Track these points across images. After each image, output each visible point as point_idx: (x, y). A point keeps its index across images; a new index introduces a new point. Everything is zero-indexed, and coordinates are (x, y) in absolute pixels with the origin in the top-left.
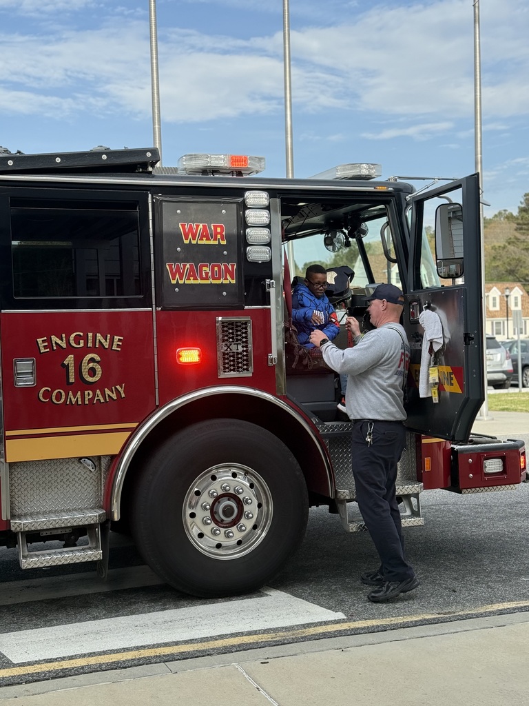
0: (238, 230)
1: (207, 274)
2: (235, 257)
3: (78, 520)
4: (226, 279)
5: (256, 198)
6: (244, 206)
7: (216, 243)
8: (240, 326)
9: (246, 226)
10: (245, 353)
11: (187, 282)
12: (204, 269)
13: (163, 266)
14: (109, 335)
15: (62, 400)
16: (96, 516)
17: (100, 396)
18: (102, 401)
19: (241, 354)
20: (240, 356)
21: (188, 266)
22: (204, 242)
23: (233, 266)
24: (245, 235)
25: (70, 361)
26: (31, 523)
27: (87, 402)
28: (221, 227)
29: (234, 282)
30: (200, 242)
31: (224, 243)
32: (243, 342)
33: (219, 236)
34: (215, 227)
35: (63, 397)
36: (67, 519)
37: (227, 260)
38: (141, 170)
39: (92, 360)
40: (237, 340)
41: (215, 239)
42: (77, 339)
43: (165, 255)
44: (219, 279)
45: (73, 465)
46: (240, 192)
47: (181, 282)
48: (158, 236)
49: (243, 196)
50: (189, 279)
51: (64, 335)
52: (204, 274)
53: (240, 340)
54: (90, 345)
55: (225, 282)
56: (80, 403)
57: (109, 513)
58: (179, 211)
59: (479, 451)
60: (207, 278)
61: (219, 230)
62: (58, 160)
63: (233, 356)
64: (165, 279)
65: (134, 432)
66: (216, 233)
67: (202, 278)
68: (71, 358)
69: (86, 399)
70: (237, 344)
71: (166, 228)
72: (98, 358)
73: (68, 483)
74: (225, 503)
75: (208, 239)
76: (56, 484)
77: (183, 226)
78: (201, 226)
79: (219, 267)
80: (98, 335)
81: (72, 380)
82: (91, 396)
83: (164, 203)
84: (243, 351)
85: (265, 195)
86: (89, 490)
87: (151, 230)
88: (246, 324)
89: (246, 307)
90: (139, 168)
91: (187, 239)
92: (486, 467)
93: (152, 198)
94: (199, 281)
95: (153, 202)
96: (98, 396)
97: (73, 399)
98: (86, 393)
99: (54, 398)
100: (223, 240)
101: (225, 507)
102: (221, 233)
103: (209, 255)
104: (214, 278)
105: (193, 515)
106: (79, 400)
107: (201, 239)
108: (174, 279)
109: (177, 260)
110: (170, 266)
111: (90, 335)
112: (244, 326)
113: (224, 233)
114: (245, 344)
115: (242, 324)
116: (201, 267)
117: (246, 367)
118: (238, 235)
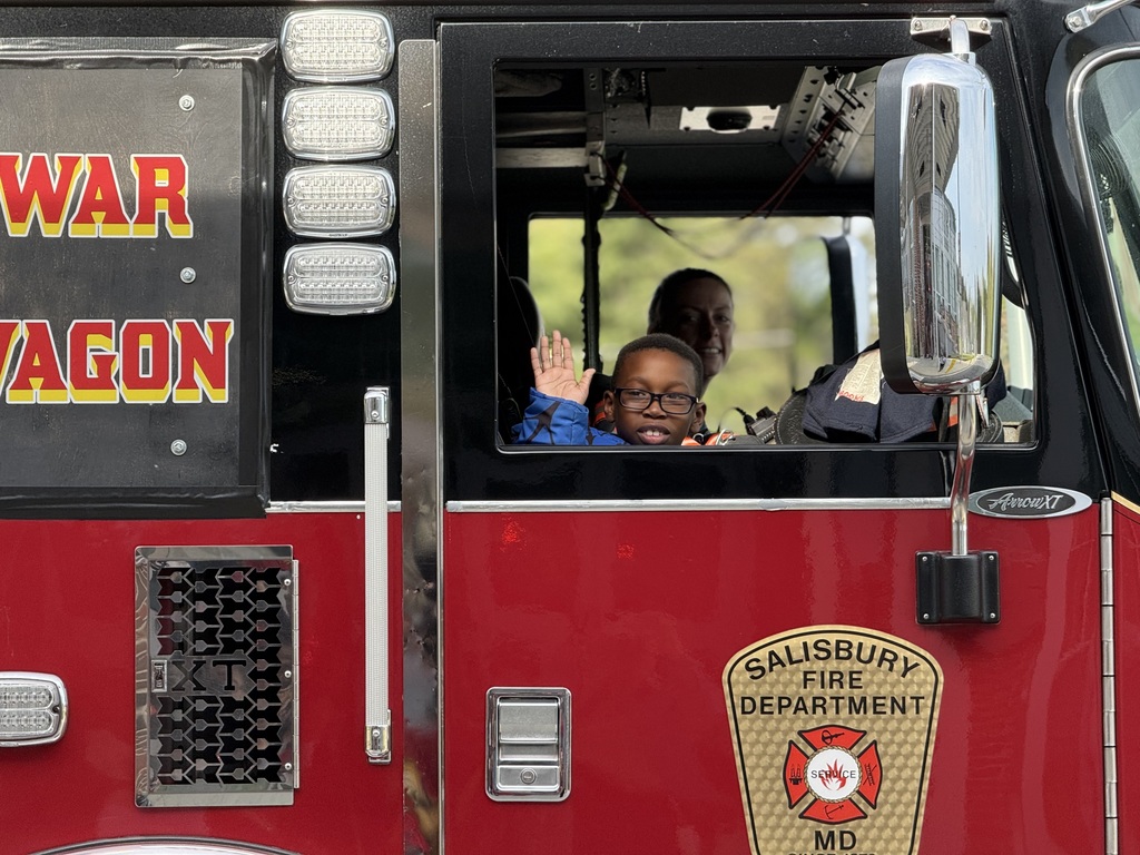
0: (245, 175)
1: (104, 362)
2: (233, 294)
4: (189, 383)
5: (334, 40)
6: (275, 77)
7: (151, 232)
8: (245, 587)
9: (285, 159)
10: (263, 705)
11: (15, 396)
12: (94, 342)
19: (245, 704)
20: (239, 715)
21: (22, 330)
22: (99, 229)
23: (219, 331)
24: (278, 202)
28: (175, 168)
29: (221, 396)
30: (78, 232)
31: (184, 232)
32: (256, 656)
33: (162, 206)
34: (147, 167)
37: (197, 303)
40: (230, 646)
41: (146, 217)
44: (158, 382)
46: (262, 17)
49: (273, 31)
50: (23, 384)
52: (91, 365)
53: (245, 646)
55: (184, 397)
60: (104, 382)
61: (162, 179)
63: (209, 715)
66: (151, 194)
67: (81, 382)
70: (230, 664)
75: (114, 217)
77: (7, 165)
78: (84, 166)
79: (160, 336)
84: (255, 695)
85: (374, 24)
88: (271, 574)
89: (276, 507)
91: (19, 218)
94: (70, 395)
100: (178, 218)
102: (171, 193)
103: (117, 281)
104: (133, 382)
107: (85, 218)
113: (185, 193)
114: (263, 665)
115: (255, 577)
116: (81, 335)
117: (264, 764)
118: (250, 201)
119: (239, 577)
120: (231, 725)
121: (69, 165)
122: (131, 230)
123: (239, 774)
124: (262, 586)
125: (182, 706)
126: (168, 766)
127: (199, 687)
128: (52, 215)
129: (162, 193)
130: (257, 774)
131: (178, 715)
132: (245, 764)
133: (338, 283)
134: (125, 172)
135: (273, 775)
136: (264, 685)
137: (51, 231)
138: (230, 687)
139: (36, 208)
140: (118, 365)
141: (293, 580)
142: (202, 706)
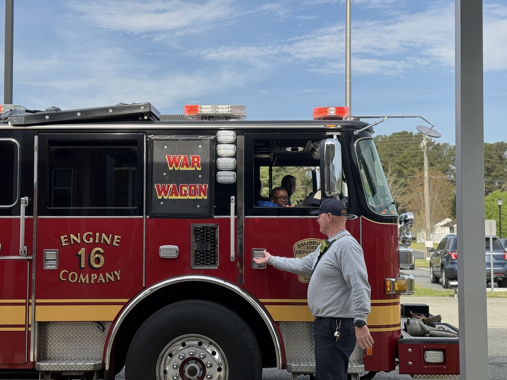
0: (210, 159)
1: (185, 192)
2: (208, 180)
4: (200, 195)
5: (226, 136)
6: (216, 142)
7: (194, 169)
8: (210, 231)
9: (217, 156)
10: (213, 251)
12: (184, 188)
13: (152, 186)
14: (111, 235)
15: (75, 280)
16: (92, 365)
18: (104, 282)
19: (210, 251)
20: (208, 253)
21: (171, 186)
22: (185, 168)
23: (205, 186)
24: (216, 164)
25: (82, 252)
26: (46, 366)
28: (198, 158)
29: (206, 198)
30: (181, 169)
33: (196, 164)
34: (193, 158)
36: (71, 365)
37: (202, 181)
38: (140, 119)
39: (98, 252)
40: (207, 241)
41: (193, 166)
42: (88, 238)
43: (154, 178)
44: (195, 195)
45: (88, 327)
46: (214, 131)
47: (165, 198)
48: (150, 165)
49: (215, 134)
50: (171, 195)
51: (79, 234)
53: (210, 241)
54: (97, 241)
55: (199, 198)
57: (104, 364)
58: (166, 147)
59: (419, 343)
60: (185, 195)
61: (196, 160)
63: (203, 253)
64: (153, 195)
65: (126, 305)
66: (194, 162)
67: (182, 195)
69: (92, 280)
70: (207, 244)
71: (157, 158)
72: (102, 251)
73: (84, 339)
75: (187, 166)
76: (76, 339)
77: (169, 157)
78: (182, 157)
79: (195, 187)
80: (103, 234)
81: (83, 266)
82: (95, 278)
83: (154, 142)
85: (232, 133)
86: (98, 346)
87: (145, 160)
88: (215, 229)
89: (215, 217)
91: (171, 166)
92: (426, 357)
93: (147, 138)
94: (180, 197)
95: (147, 141)
96: (101, 278)
97: (83, 280)
98: (93, 275)
99: (69, 278)
100: (199, 167)
101: (190, 368)
103: (188, 178)
104: (191, 195)
106: (87, 280)
107: (182, 166)
108: (160, 195)
109: (163, 181)
110: (158, 186)
111: (98, 234)
113: (200, 162)
114: (213, 244)
115: (211, 229)
116: (181, 187)
117: (213, 262)
118: (211, 163)
119: (209, 229)
120: (207, 255)
121: (180, 157)
122: (190, 169)
123: (208, 263)
124: (213, 231)
125: (199, 251)
126: (196, 262)
127: (202, 248)
128: (177, 166)
129: (196, 162)
130: (211, 263)
131: (198, 253)
132: (210, 262)
133: (226, 178)
134: (189, 158)
135: (214, 264)
136: (213, 248)
137: (176, 169)
138: (207, 248)
139: (174, 164)
140: (188, 192)
141: (218, 230)
142: (202, 251)
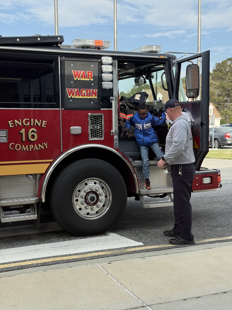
0: (98, 74)
1: (84, 94)
2: (97, 87)
3: (26, 202)
4: (93, 96)
5: (107, 60)
6: (101, 64)
7: (89, 80)
8: (99, 117)
9: (102, 72)
10: (101, 130)
11: (75, 97)
12: (83, 91)
13: (65, 90)
14: (40, 120)
15: (20, 149)
16: (34, 200)
17: (37, 147)
18: (37, 149)
19: (99, 130)
20: (98, 131)
21: (76, 90)
22: (83, 79)
23: (96, 90)
24: (101, 77)
25: (23, 131)
26: (6, 203)
27: (30, 150)
28: (91, 73)
29: (96, 97)
30: (81, 79)
31: (92, 80)
32: (100, 125)
33: (90, 77)
34: (88, 73)
35: (20, 148)
36: (21, 201)
37: (93, 87)
38: (55, 46)
39: (33, 131)
40: (97, 124)
41: (88, 78)
42: (26, 122)
43: (66, 85)
44: (90, 96)
45: (24, 178)
46: (100, 57)
47: (73, 97)
48: (63, 76)
49: (101, 59)
50: (76, 96)
51: (20, 120)
52: (83, 94)
53: (99, 124)
54: (32, 124)
55: (92, 97)
56: (27, 150)
57: (40, 199)
58: (72, 65)
59: (201, 174)
60: (84, 96)
61: (90, 74)
62: (18, 40)
63: (95, 131)
64: (66, 96)
65: (51, 163)
66: (89, 76)
67: (82, 96)
68: (24, 130)
69: (30, 149)
70: (97, 125)
71: (67, 72)
72: (36, 131)
73: (22, 185)
74: (91, 195)
75: (85, 78)
76: (16, 186)
77: (74, 72)
78: (82, 72)
79: (90, 91)
80: (36, 120)
81: (24, 140)
82: (32, 147)
83: (65, 61)
84: (100, 129)
85: (110, 58)
86: (31, 189)
87: (60, 73)
88: (101, 116)
89: (102, 109)
90: (55, 44)
91: (75, 78)
92: (204, 181)
93: (60, 59)
94: (81, 97)
95: (60, 60)
96: (35, 147)
97: (24, 149)
98: (30, 146)
99: (16, 148)
100: (92, 78)
101: (91, 197)
102: (91, 76)
103: (85, 85)
104: (87, 96)
105: (77, 200)
106: (27, 149)
107: (82, 78)
108: (70, 96)
109: (71, 87)
110: (68, 90)
111: (32, 120)
112: (100, 117)
113: (92, 75)
118: (99, 76)
121: (80, 72)
123: (98, 137)
125: (93, 130)
126: (92, 136)
127: (94, 128)
128: (79, 78)
130: (100, 137)
133: (107, 86)
134: (86, 73)
135: (102, 137)
138: (97, 128)
139: (77, 76)
140: (86, 94)
141: (103, 117)
